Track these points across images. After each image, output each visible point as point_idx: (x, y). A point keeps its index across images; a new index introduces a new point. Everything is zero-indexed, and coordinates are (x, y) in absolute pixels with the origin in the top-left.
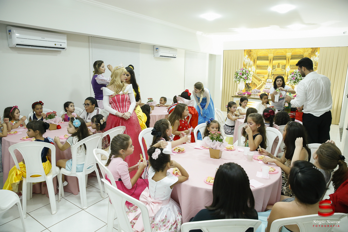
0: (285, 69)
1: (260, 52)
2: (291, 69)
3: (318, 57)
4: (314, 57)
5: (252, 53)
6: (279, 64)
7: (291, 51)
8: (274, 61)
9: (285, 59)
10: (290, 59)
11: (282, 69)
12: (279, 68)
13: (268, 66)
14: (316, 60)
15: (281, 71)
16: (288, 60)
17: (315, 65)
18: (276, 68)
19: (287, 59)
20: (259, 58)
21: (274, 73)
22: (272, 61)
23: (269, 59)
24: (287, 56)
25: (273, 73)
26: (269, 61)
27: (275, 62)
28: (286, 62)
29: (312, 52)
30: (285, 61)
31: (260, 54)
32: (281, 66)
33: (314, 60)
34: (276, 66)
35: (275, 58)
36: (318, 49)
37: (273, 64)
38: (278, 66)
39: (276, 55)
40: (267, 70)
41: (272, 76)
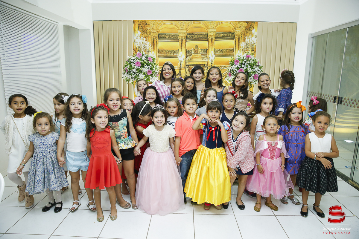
0: (207, 56)
1: (163, 26)
2: (216, 56)
3: (256, 37)
4: (250, 36)
5: (149, 28)
6: (197, 47)
7: (215, 25)
8: (187, 43)
9: (206, 39)
10: (214, 39)
11: (203, 56)
12: (197, 54)
13: (178, 51)
14: (253, 42)
15: (200, 59)
16: (212, 40)
17: (252, 51)
18: (193, 55)
19: (210, 39)
20: (162, 37)
21: (190, 64)
22: (184, 42)
23: (180, 38)
24: (209, 34)
25: (187, 64)
26: (180, 41)
27: (191, 44)
28: (209, 44)
29: (246, 28)
30: (207, 42)
31: (165, 29)
32: (200, 50)
33: (251, 41)
34: (193, 51)
35: (190, 36)
36: (255, 24)
37: (186, 48)
38: (196, 52)
39: (190, 31)
40: (177, 57)
41: (187, 69)
